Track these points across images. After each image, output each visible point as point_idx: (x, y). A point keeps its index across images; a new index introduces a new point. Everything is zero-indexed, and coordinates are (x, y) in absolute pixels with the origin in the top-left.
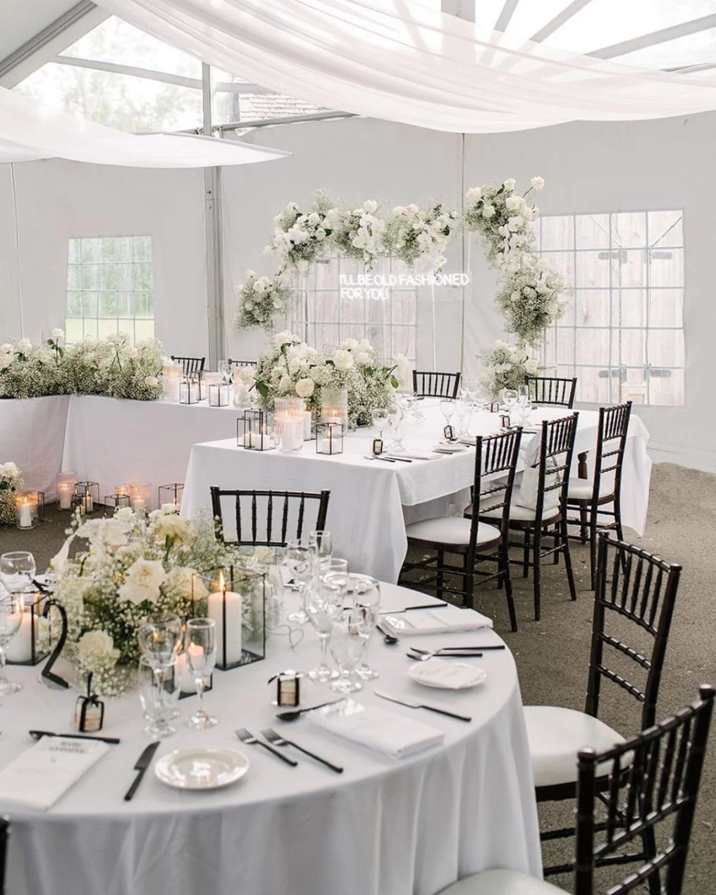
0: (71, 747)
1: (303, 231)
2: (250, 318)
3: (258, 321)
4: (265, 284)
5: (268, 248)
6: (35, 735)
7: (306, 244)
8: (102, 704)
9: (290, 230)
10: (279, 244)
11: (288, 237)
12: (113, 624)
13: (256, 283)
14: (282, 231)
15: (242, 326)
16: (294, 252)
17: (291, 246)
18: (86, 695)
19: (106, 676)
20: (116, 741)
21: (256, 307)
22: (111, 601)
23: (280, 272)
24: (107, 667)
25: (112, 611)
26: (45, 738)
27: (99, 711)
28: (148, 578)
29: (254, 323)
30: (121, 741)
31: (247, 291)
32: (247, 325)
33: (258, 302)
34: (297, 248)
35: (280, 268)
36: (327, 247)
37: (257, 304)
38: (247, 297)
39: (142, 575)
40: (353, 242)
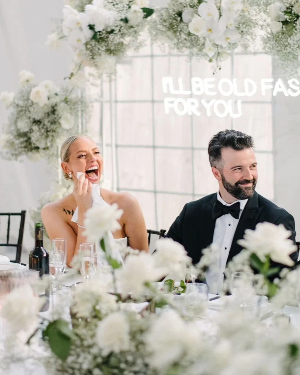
1: (109, 9)
3: (37, 148)
4: (49, 91)
5: (53, 37)
7: (112, 31)
9: (88, 7)
10: (71, 30)
11: (85, 19)
13: (34, 90)
14: (76, 11)
15: (13, 155)
16: (93, 43)
17: (89, 34)
21: (35, 128)
23: (72, 74)
29: (31, 150)
31: (21, 103)
32: (20, 154)
33: (37, 118)
34: (98, 37)
35: (72, 68)
36: (144, 35)
37: (37, 122)
38: (21, 111)
40: (190, 25)
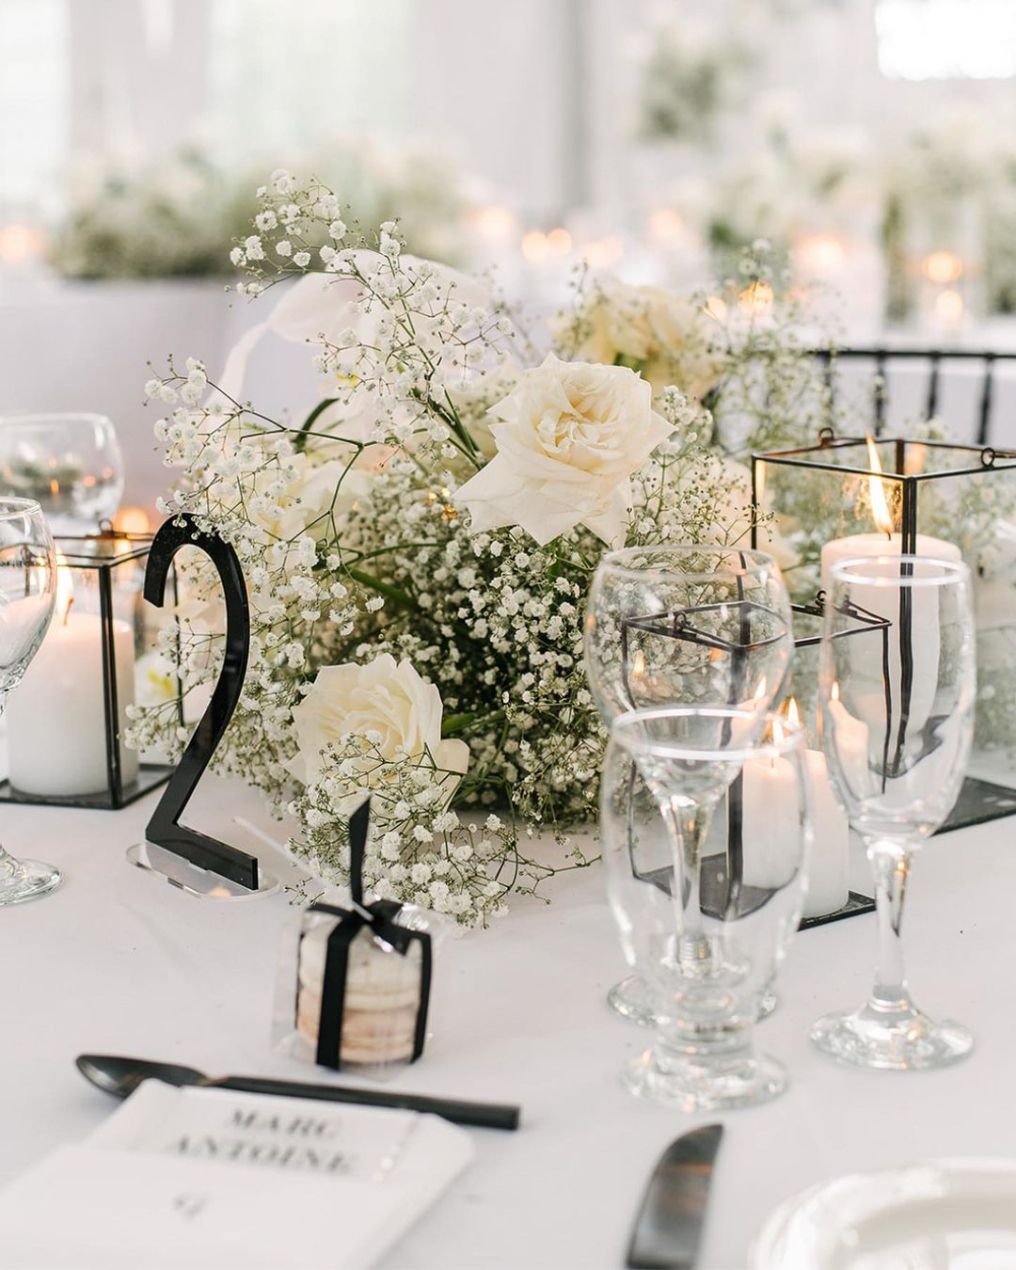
0: (282, 1141)
2: (663, 124)
6: (102, 1077)
8: (426, 940)
12: (434, 649)
18: (342, 898)
19: (421, 833)
20: (503, 1120)
22: (424, 556)
24: (423, 798)
25: (425, 601)
26: (150, 1088)
27: (407, 969)
28: (592, 430)
30: (524, 1117)
39: (564, 417)
